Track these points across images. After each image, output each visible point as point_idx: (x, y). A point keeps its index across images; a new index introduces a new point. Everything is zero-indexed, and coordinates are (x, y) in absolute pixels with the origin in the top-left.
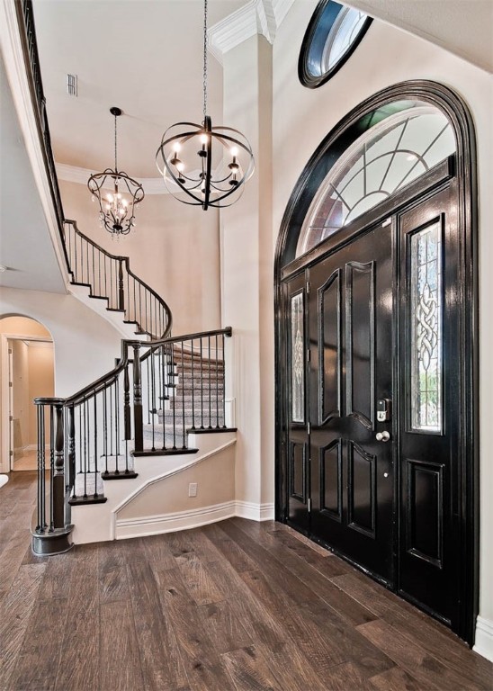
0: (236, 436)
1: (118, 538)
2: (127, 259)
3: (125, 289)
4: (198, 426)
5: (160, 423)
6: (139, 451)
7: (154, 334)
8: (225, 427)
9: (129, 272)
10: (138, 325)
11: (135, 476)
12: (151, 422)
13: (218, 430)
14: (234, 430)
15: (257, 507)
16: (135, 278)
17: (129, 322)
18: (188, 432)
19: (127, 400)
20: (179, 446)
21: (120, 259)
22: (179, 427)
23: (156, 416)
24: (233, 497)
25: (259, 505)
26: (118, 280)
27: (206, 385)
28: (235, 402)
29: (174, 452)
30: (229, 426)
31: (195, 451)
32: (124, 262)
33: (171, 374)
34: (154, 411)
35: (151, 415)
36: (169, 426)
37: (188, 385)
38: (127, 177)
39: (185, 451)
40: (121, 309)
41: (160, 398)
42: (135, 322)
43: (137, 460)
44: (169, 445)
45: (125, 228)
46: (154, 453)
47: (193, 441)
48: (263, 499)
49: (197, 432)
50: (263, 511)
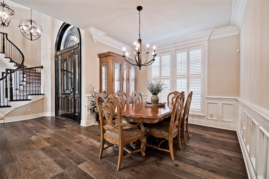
0: (44, 96)
1: (5, 122)
2: (7, 34)
3: (5, 45)
4: (31, 93)
5: (19, 93)
6: (12, 100)
7: (17, 62)
8: (40, 93)
9: (7, 39)
10: (10, 59)
11: (10, 106)
12: (16, 92)
13: (38, 94)
14: (44, 94)
15: (50, 113)
16: (10, 41)
17: (7, 58)
18: (28, 95)
19: (6, 85)
20: (25, 99)
21: (4, 34)
22: (25, 94)
23: (17, 91)
24: (43, 112)
25: (51, 112)
26: (3, 41)
27: (37, 81)
28: (44, 87)
29: (23, 100)
30: (42, 93)
31: (30, 100)
32: (5, 35)
33: (23, 77)
34: (17, 89)
35: (16, 90)
36: (22, 94)
37: (31, 81)
38: (9, 8)
39: (27, 100)
40: (4, 52)
41: (19, 85)
42: (9, 58)
43: (11, 102)
44: (22, 98)
45: (6, 25)
46: (16, 100)
47: (29, 97)
48: (52, 111)
49: (31, 95)
50: (52, 114)
